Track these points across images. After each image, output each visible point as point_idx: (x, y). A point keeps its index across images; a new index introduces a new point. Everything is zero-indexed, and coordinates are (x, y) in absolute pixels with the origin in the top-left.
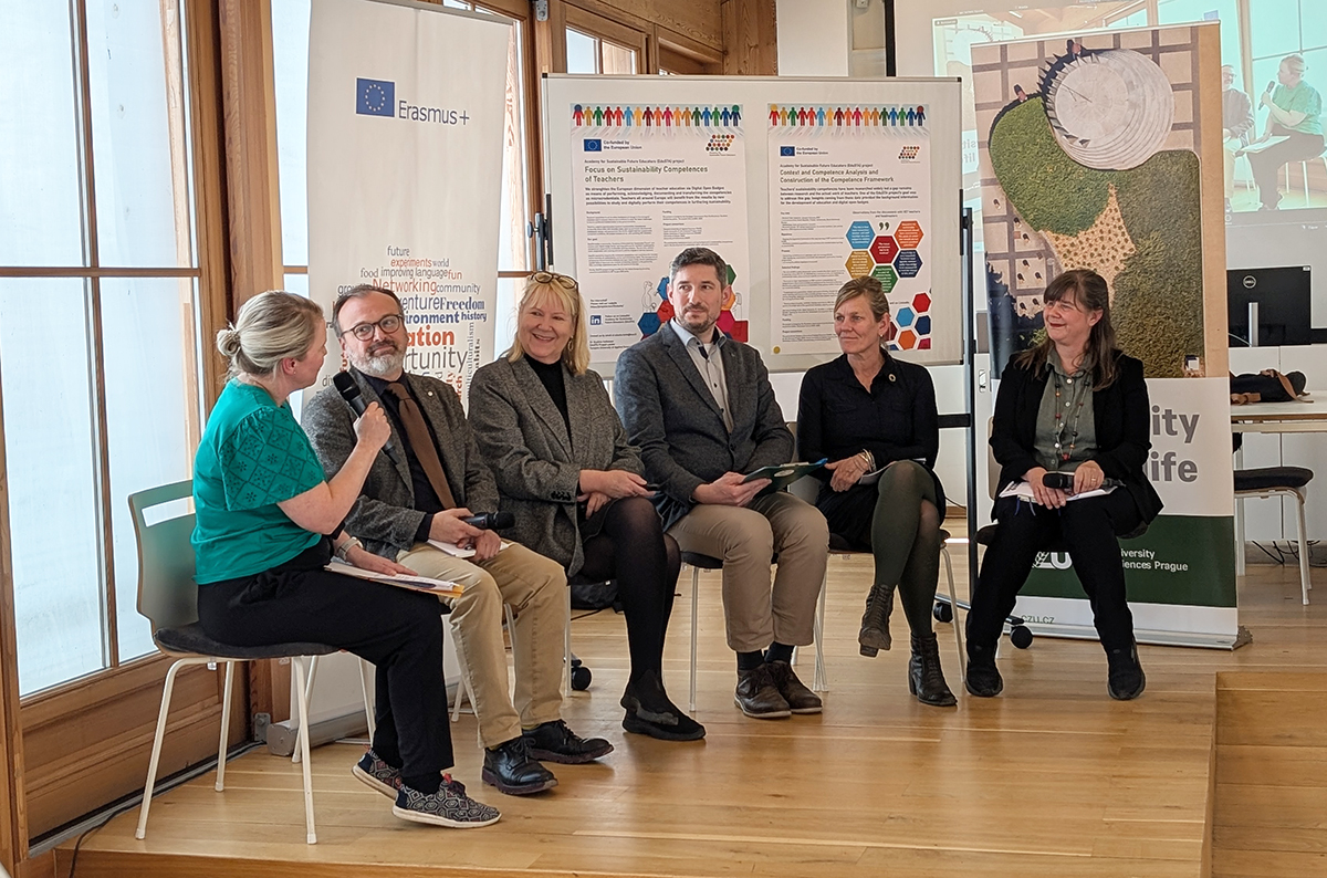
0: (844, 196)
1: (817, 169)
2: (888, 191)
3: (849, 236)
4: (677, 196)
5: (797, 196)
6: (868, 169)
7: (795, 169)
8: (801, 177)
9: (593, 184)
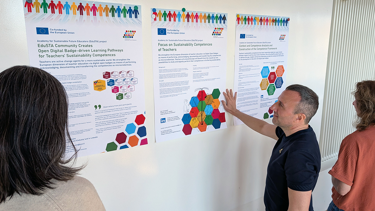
0: (261, 56)
1: (253, 44)
2: (275, 53)
3: (262, 73)
4: (198, 57)
5: (245, 56)
6: (269, 44)
7: (245, 44)
8: (246, 48)
9: (162, 52)
